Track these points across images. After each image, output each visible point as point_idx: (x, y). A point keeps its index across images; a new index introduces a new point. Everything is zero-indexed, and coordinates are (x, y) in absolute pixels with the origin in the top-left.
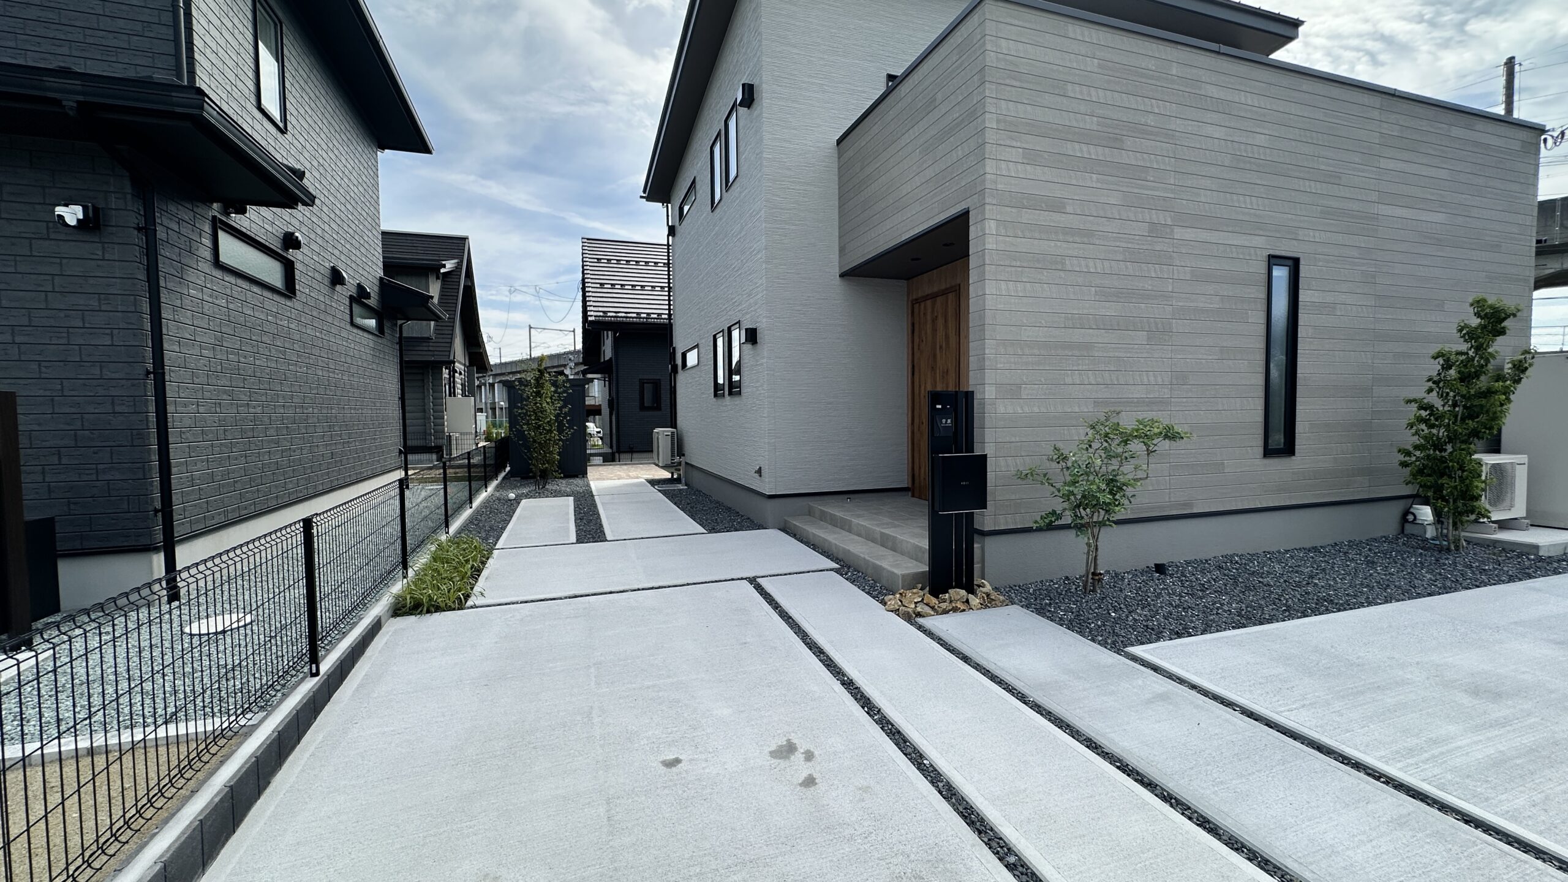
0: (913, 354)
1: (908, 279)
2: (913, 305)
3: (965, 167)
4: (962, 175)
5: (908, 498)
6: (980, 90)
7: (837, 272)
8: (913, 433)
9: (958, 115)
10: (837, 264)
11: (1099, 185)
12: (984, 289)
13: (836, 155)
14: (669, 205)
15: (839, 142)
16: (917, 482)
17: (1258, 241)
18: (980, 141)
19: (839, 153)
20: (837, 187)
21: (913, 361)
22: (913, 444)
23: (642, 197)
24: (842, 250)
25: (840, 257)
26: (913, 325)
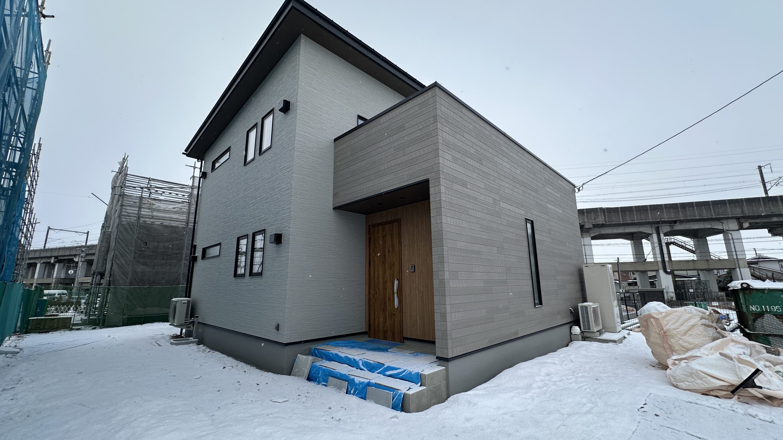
0: (370, 255)
1: (366, 214)
2: (370, 228)
3: (425, 159)
4: (423, 163)
5: (366, 338)
6: (435, 124)
7: (331, 206)
8: (370, 299)
9: (419, 135)
10: (332, 202)
11: (476, 178)
12: (441, 219)
13: (333, 146)
14: (203, 161)
15: (335, 140)
16: (372, 328)
17: (522, 212)
18: (435, 148)
19: (335, 146)
20: (333, 162)
21: (370, 258)
22: (369, 306)
23: (183, 153)
24: (335, 195)
25: (333, 199)
26: (370, 239)
